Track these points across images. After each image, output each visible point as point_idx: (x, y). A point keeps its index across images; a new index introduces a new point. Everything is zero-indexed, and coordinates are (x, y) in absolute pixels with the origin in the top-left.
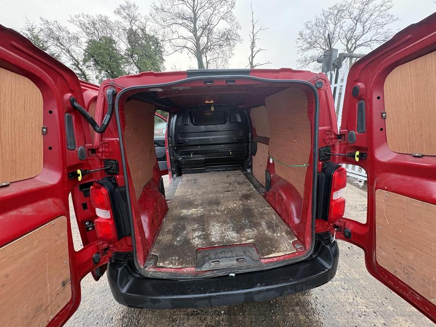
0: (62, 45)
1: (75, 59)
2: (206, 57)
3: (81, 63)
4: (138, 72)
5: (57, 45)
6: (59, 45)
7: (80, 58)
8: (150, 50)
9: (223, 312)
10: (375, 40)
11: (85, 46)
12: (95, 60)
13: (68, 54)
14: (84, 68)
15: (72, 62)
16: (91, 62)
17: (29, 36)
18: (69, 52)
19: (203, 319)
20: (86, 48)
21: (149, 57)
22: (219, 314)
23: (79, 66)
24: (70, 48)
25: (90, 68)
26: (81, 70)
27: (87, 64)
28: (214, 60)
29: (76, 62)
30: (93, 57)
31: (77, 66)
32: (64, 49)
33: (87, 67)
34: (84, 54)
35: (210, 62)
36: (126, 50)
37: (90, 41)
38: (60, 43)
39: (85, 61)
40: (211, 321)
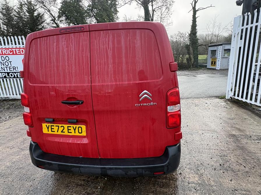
0: (45, 6)
1: (53, 16)
2: (152, 6)
3: (57, 19)
4: (96, 23)
5: (42, 7)
6: (43, 6)
7: (56, 15)
8: (107, 5)
11: (59, 6)
12: (66, 16)
13: (48, 13)
14: (58, 22)
15: (51, 19)
16: (64, 17)
17: (26, 2)
18: (49, 11)
19: (85, 189)
20: (61, 7)
21: (106, 10)
23: (56, 21)
24: (50, 8)
25: (62, 22)
26: (56, 24)
27: (60, 19)
28: (160, 8)
29: (53, 18)
30: (65, 13)
31: (54, 21)
32: (46, 9)
33: (60, 22)
34: (59, 12)
35: (156, 10)
36: (88, 6)
37: (63, 2)
38: (44, 5)
39: (59, 17)
40: (89, 191)
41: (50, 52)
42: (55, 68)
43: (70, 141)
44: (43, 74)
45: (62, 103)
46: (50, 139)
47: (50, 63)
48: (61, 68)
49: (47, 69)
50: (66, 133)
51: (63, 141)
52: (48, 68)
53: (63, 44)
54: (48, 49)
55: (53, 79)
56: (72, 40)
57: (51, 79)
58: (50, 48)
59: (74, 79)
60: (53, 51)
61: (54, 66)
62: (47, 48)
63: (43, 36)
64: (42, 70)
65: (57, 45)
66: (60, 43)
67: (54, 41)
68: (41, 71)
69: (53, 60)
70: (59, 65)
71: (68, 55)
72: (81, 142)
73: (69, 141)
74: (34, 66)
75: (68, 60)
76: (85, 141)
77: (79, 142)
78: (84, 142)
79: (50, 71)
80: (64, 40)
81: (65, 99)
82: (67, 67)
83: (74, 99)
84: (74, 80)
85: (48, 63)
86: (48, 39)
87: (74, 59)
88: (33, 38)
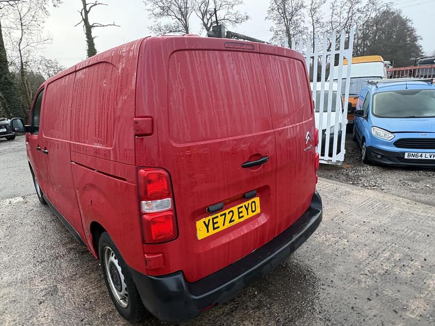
9: (256, 293)
10: (228, 19)
19: (245, 307)
22: (255, 296)
40: (253, 304)
41: (213, 80)
42: (226, 109)
43: (245, 230)
44: (205, 121)
45: (243, 167)
46: (213, 245)
47: (217, 99)
48: (235, 108)
49: (212, 112)
50: (237, 220)
51: (236, 237)
52: (213, 109)
53: (232, 67)
54: (210, 74)
55: (225, 129)
56: (242, 63)
57: (221, 129)
58: (212, 73)
59: (254, 124)
60: (219, 77)
61: (223, 105)
62: (207, 71)
63: (198, 48)
64: (203, 112)
65: (222, 69)
66: (227, 65)
67: (217, 62)
68: (200, 115)
69: (221, 94)
70: (231, 103)
71: (242, 87)
72: (258, 224)
73: (244, 232)
74: (184, 106)
75: (243, 95)
76: (263, 220)
77: (257, 226)
78: (262, 222)
79: (219, 115)
80: (231, 61)
81: (246, 160)
82: (243, 106)
83: (259, 156)
84: (254, 127)
85: (212, 100)
86: (206, 55)
87: (250, 93)
88: (175, 49)
